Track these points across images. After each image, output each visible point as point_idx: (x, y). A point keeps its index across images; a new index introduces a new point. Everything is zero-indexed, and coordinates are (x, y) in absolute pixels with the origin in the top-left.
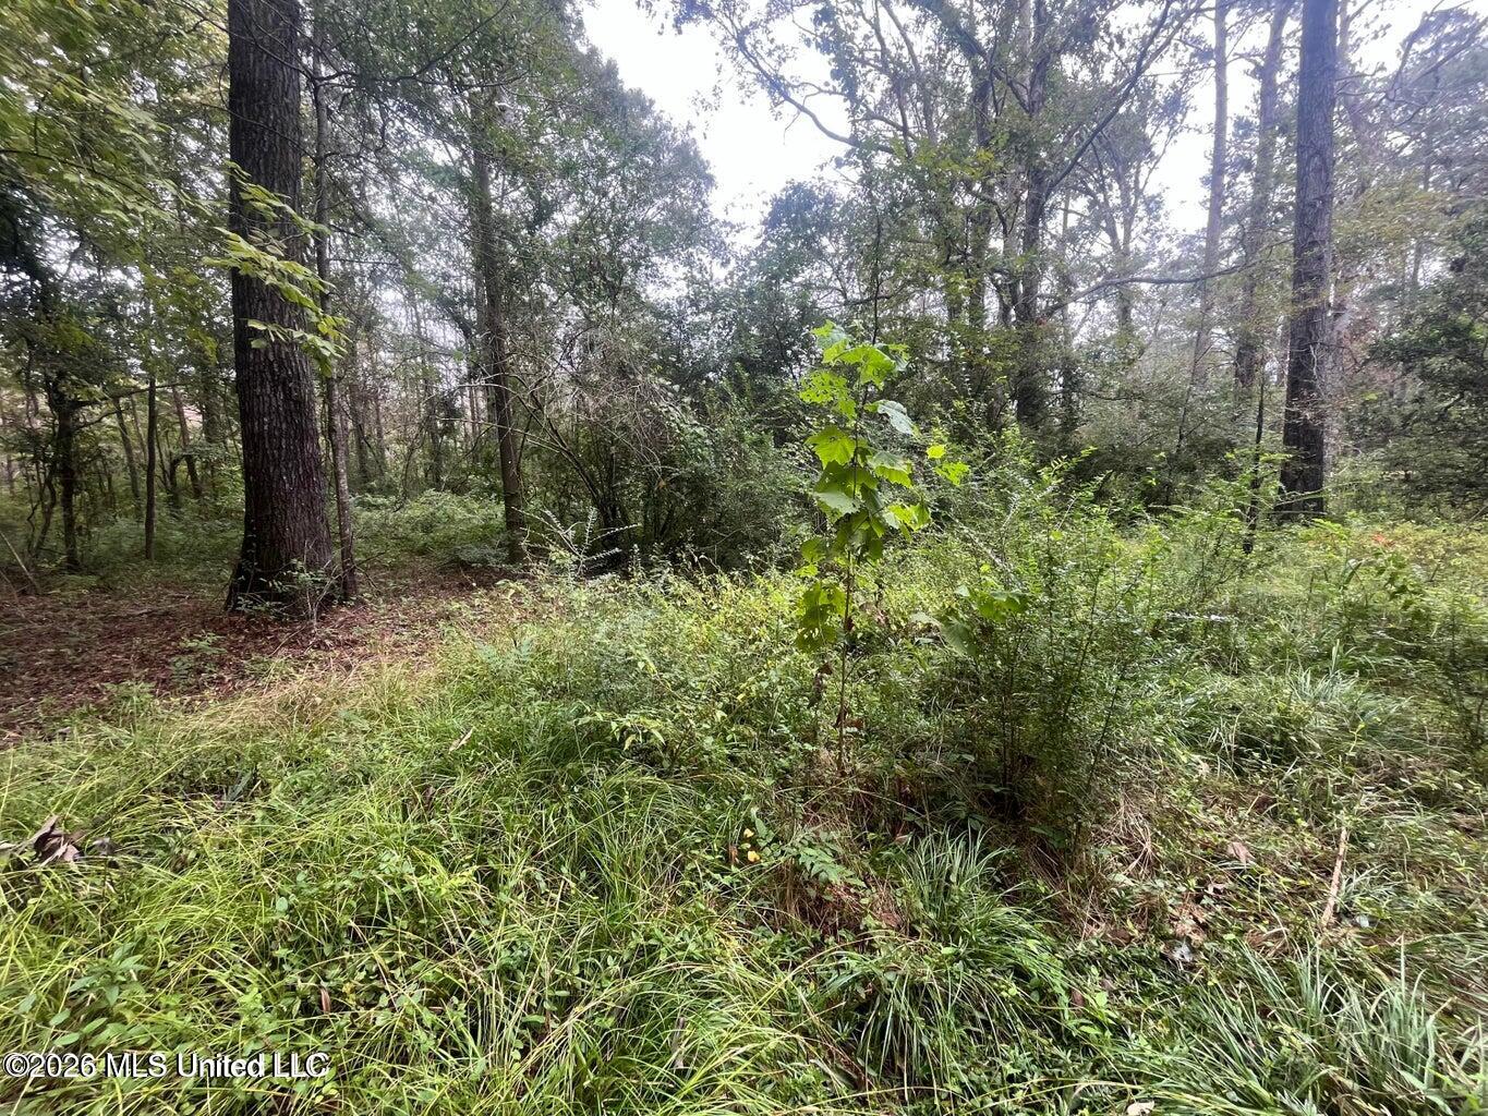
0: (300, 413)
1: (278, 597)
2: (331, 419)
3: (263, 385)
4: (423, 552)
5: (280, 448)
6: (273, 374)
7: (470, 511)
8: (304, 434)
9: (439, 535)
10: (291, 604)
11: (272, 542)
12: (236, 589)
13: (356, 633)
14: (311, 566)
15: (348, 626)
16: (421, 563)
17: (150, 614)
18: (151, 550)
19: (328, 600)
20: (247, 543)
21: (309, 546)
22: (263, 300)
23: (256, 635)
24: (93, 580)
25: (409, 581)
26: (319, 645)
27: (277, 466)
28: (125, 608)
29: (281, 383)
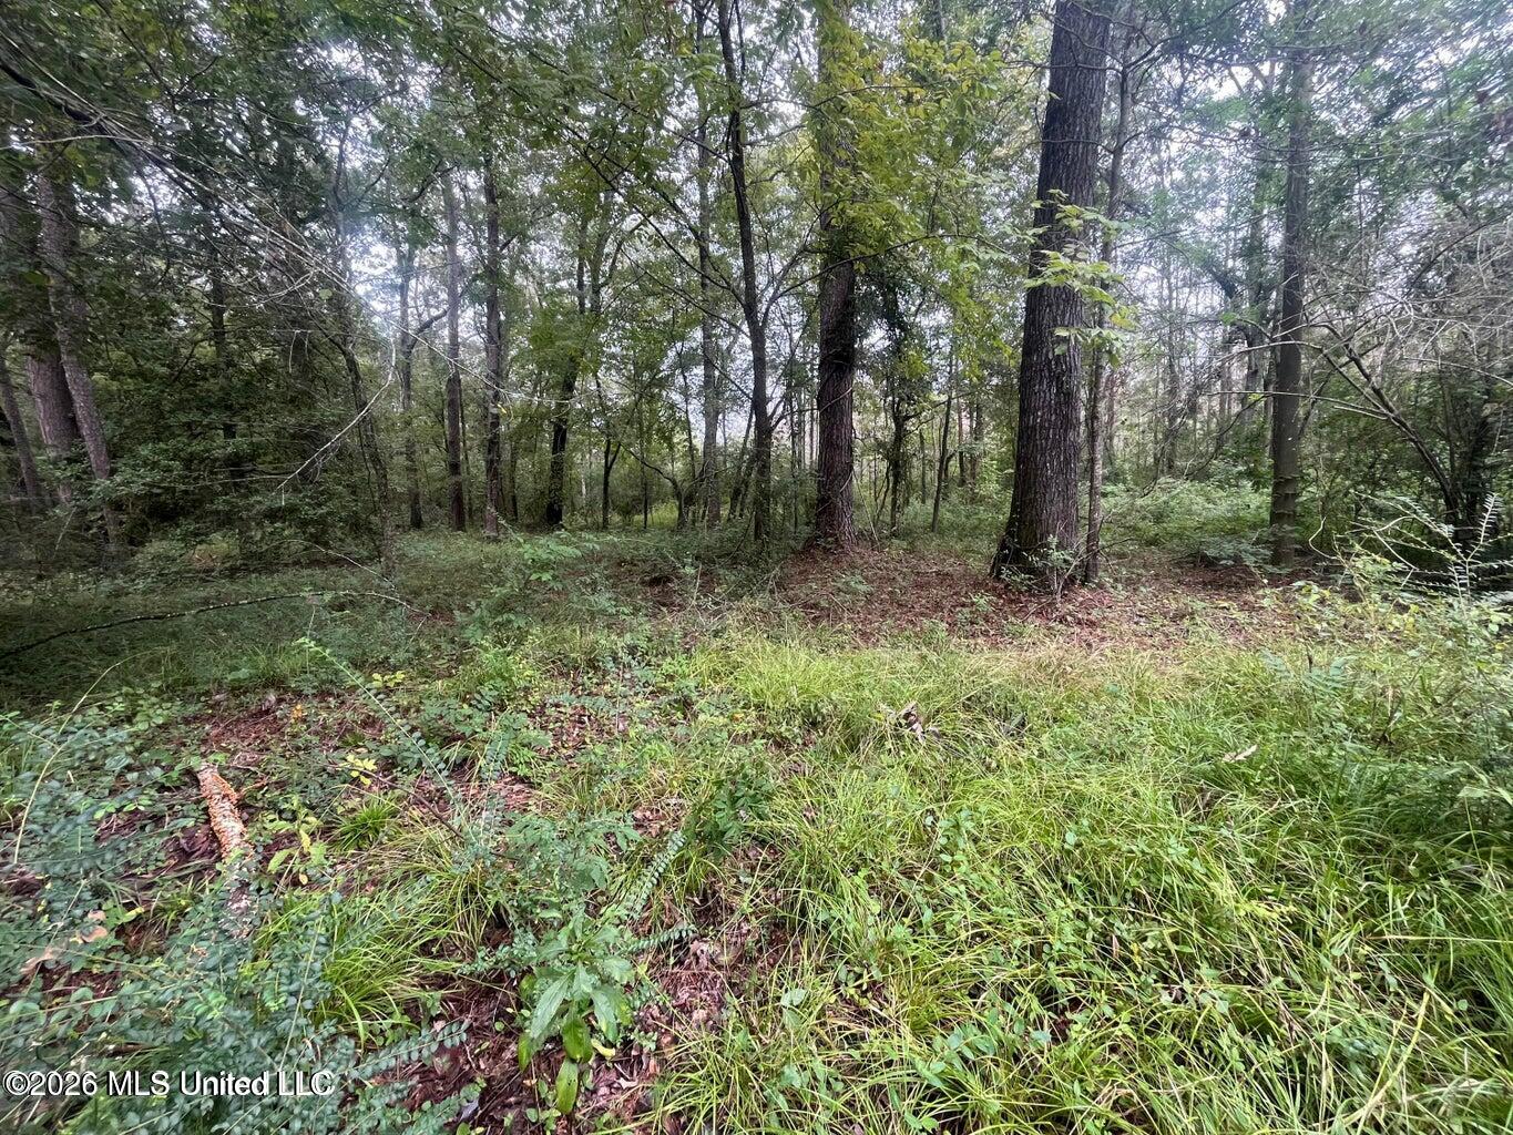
0: (1067, 403)
1: (1031, 570)
2: (1095, 407)
3: (1041, 383)
4: (1153, 542)
5: (1047, 439)
6: (1050, 371)
7: (1209, 500)
8: (1068, 423)
9: (1172, 526)
10: (1040, 580)
11: (1031, 522)
12: (1000, 560)
13: (1095, 614)
14: (1060, 546)
15: (1087, 606)
16: (1154, 554)
17: (938, 573)
18: (934, 526)
19: (1072, 579)
20: (1011, 522)
21: (1060, 528)
22: (1050, 305)
23: (1012, 601)
24: (905, 544)
25: (1141, 571)
26: (1062, 620)
27: (1043, 455)
28: (923, 568)
29: (1057, 379)
